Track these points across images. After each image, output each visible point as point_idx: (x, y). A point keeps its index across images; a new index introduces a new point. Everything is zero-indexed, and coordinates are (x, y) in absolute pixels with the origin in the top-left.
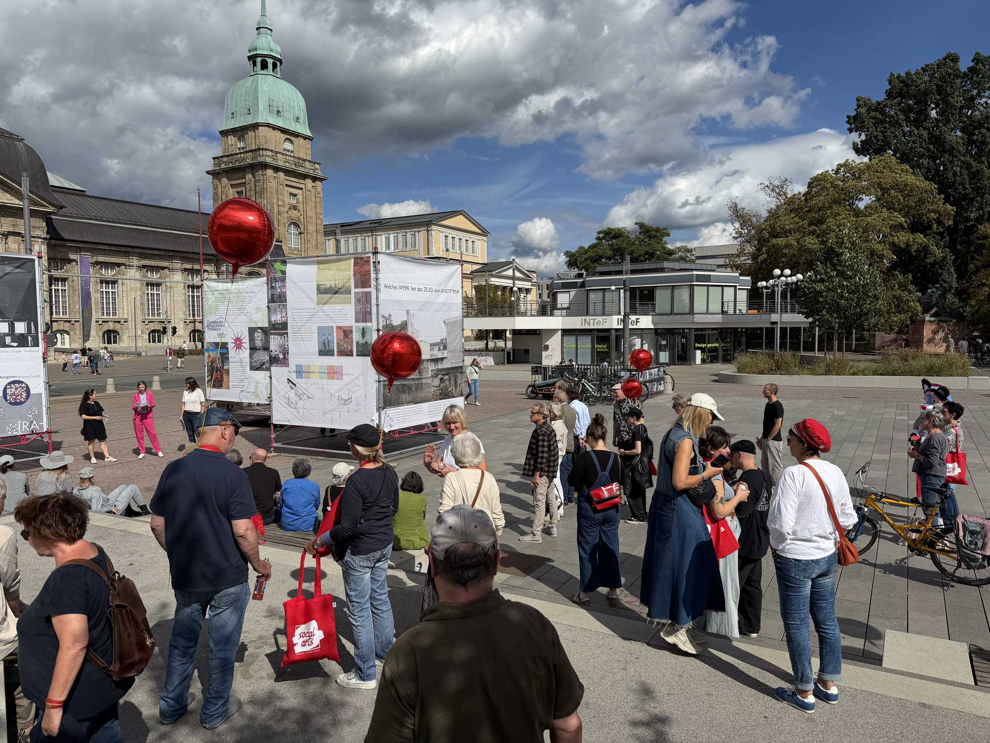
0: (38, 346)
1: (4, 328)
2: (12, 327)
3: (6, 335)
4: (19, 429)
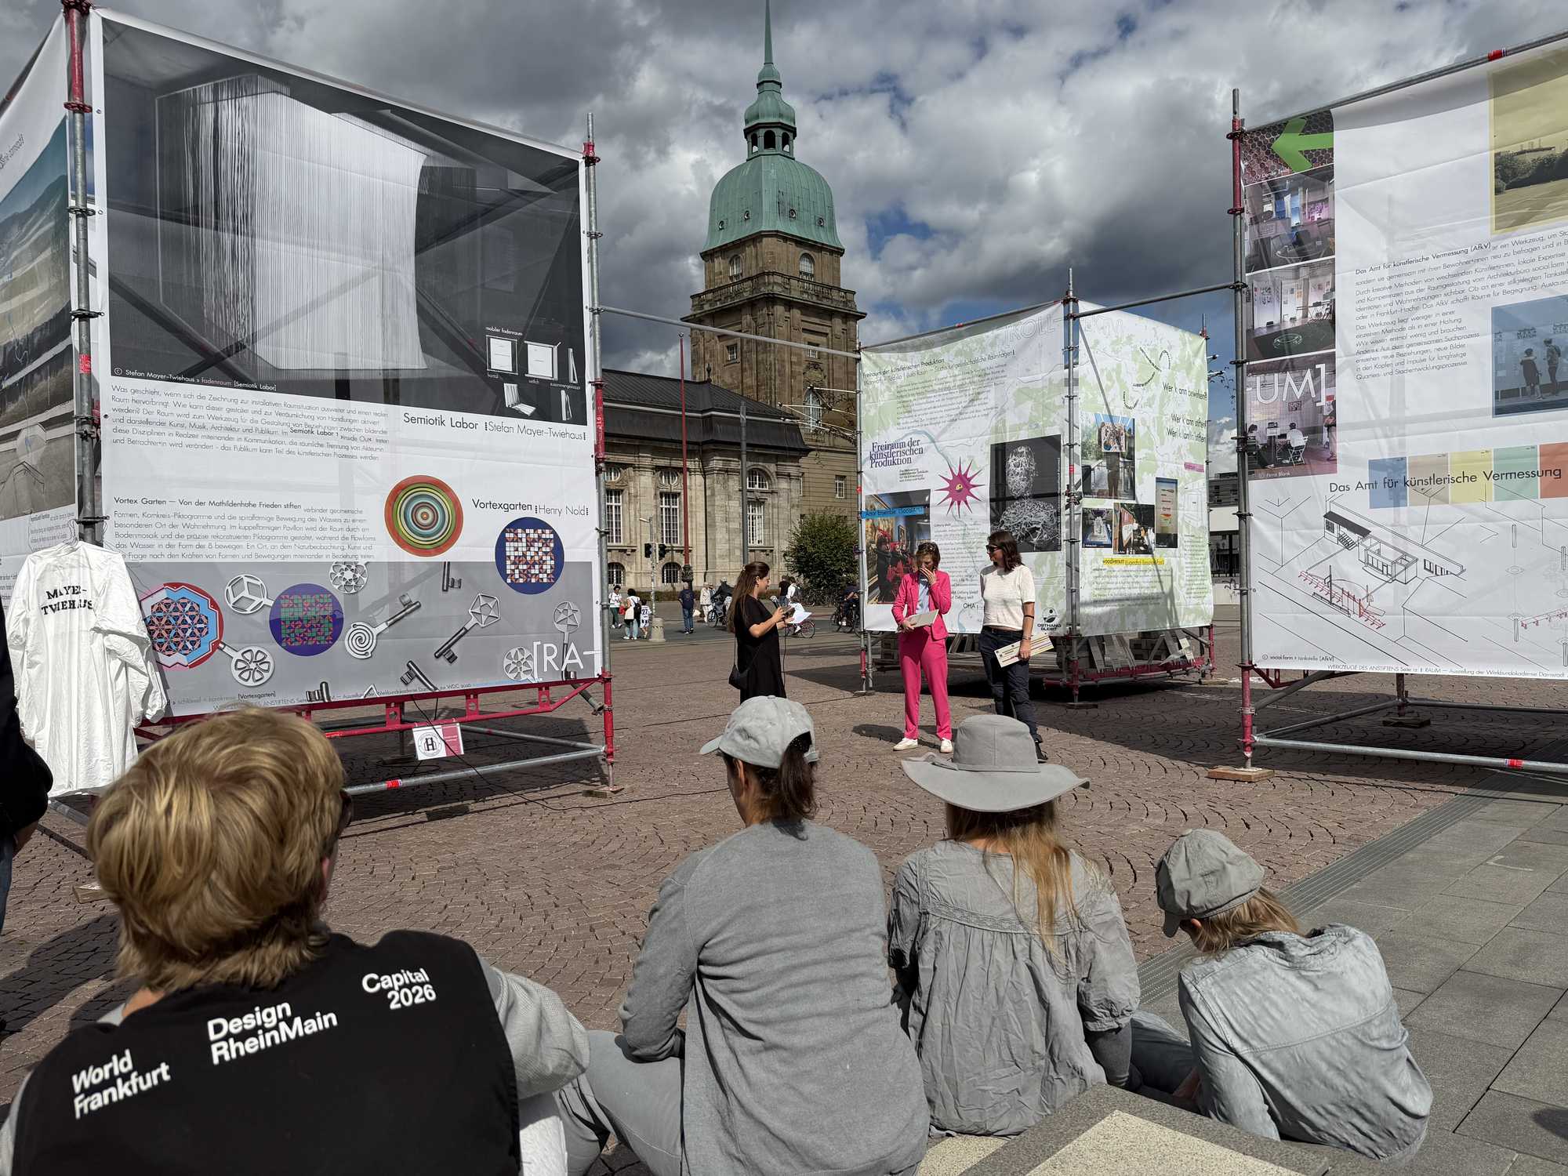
1: (501, 356)
2: (520, 357)
3: (506, 377)
4: (534, 665)
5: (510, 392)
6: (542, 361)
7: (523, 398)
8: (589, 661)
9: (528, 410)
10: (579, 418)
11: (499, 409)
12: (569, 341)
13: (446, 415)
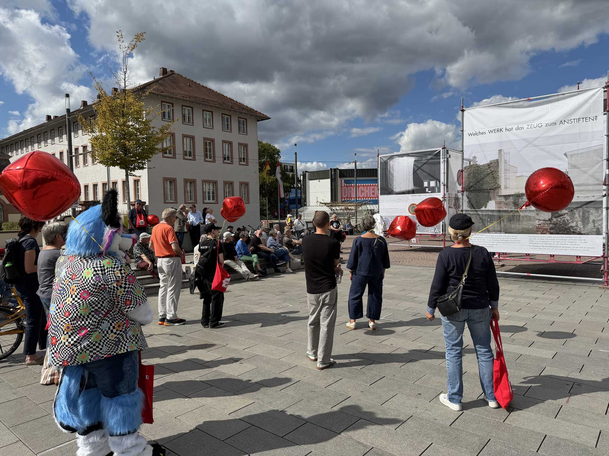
0: (440, 192)
1: (426, 184)
2: (429, 184)
3: (427, 187)
4: (430, 231)
5: (427, 189)
6: (433, 184)
7: (429, 190)
8: (440, 232)
9: (430, 192)
10: (439, 192)
11: (425, 192)
12: (438, 180)
13: (417, 194)
